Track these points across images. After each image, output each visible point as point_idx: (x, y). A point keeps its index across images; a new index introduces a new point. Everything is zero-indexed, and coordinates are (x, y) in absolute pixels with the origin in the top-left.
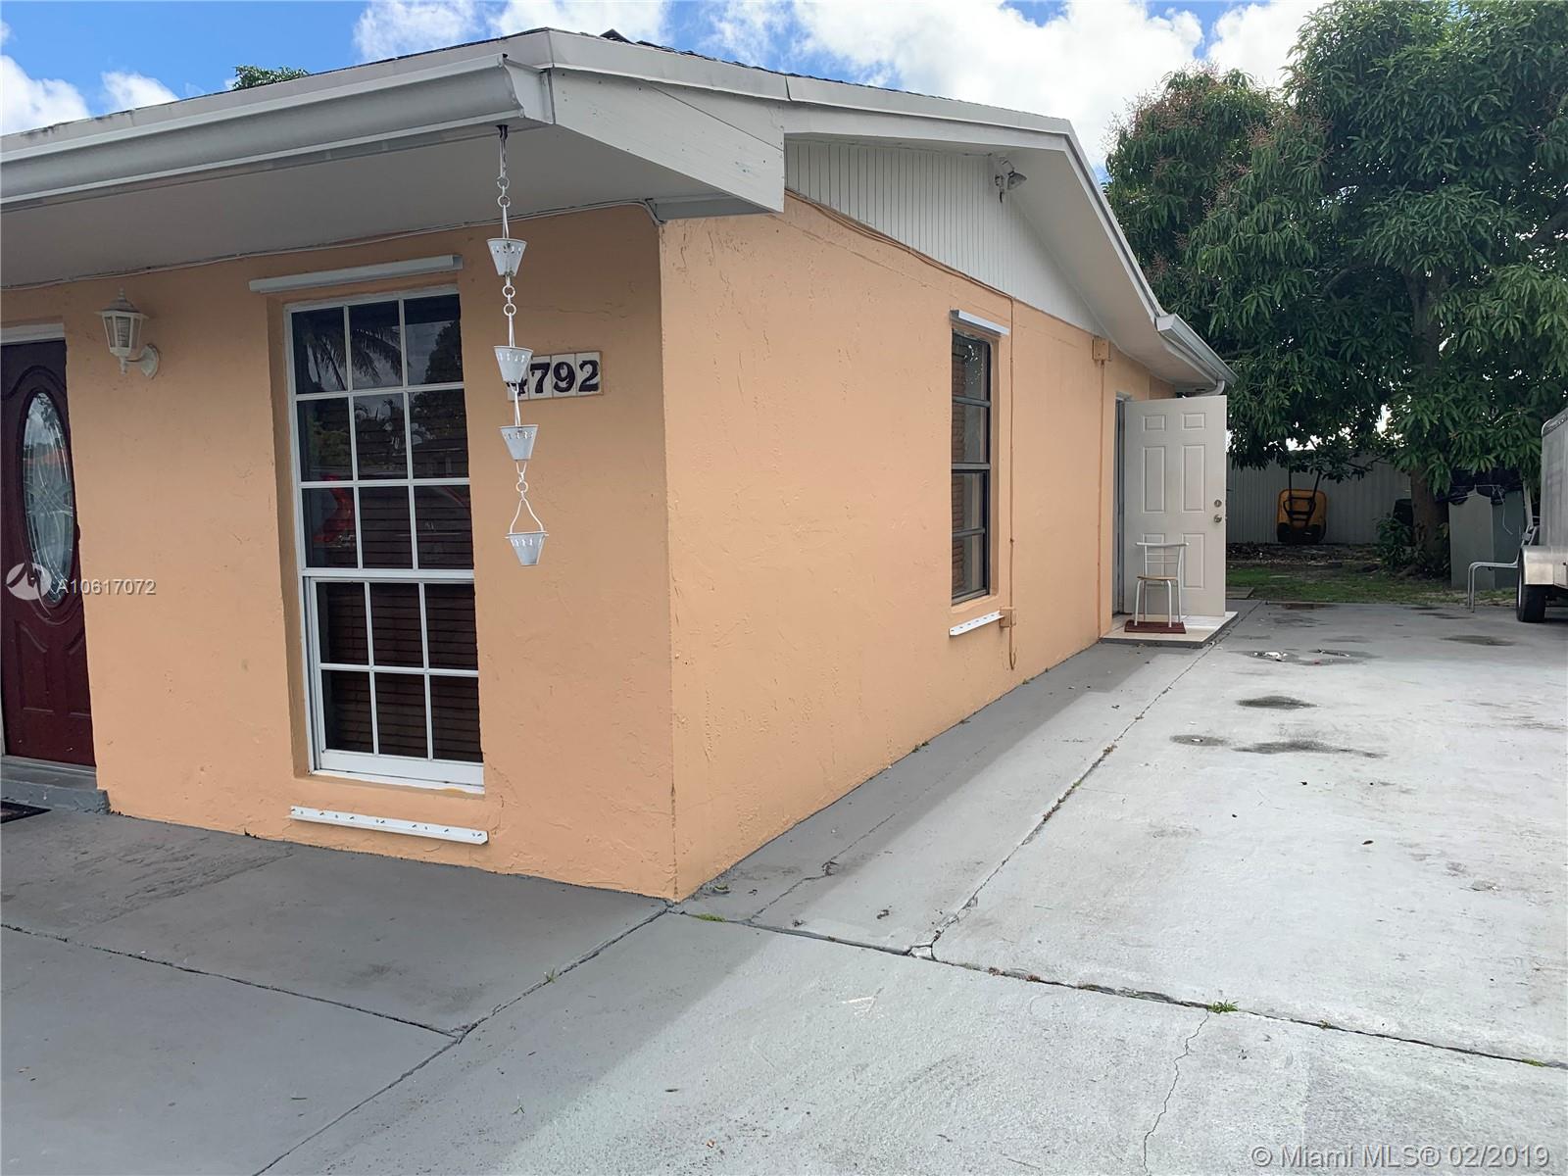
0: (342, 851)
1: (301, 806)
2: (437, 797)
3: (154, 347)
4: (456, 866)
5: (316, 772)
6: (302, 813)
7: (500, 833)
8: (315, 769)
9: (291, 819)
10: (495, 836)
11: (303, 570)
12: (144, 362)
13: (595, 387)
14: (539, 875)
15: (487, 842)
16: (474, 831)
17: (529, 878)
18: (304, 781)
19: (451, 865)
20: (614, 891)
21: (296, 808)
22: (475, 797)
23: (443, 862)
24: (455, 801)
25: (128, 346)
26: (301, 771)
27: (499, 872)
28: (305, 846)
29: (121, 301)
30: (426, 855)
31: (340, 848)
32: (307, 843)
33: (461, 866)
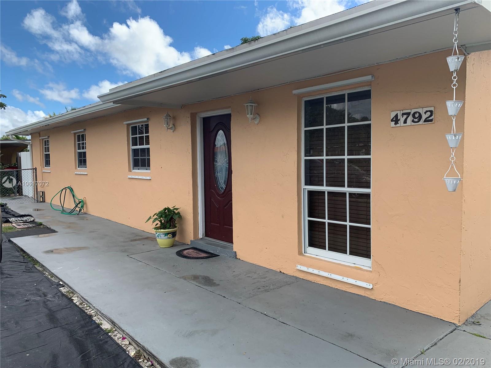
0: (314, 282)
1: (300, 265)
2: (352, 269)
3: (258, 114)
4: (359, 295)
5: (305, 254)
6: (300, 267)
7: (377, 286)
8: (305, 253)
9: (296, 269)
10: (376, 287)
11: (303, 186)
12: (255, 119)
13: (431, 120)
14: (394, 304)
15: (372, 288)
16: (367, 284)
17: (390, 304)
18: (301, 257)
19: (357, 294)
20: (429, 316)
21: (298, 265)
22: (367, 271)
23: (353, 292)
24: (359, 271)
25: (252, 114)
26: (300, 253)
27: (376, 300)
28: (301, 279)
29: (251, 100)
30: (347, 289)
31: (314, 281)
32: (302, 278)
33: (361, 295)
